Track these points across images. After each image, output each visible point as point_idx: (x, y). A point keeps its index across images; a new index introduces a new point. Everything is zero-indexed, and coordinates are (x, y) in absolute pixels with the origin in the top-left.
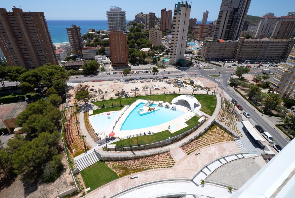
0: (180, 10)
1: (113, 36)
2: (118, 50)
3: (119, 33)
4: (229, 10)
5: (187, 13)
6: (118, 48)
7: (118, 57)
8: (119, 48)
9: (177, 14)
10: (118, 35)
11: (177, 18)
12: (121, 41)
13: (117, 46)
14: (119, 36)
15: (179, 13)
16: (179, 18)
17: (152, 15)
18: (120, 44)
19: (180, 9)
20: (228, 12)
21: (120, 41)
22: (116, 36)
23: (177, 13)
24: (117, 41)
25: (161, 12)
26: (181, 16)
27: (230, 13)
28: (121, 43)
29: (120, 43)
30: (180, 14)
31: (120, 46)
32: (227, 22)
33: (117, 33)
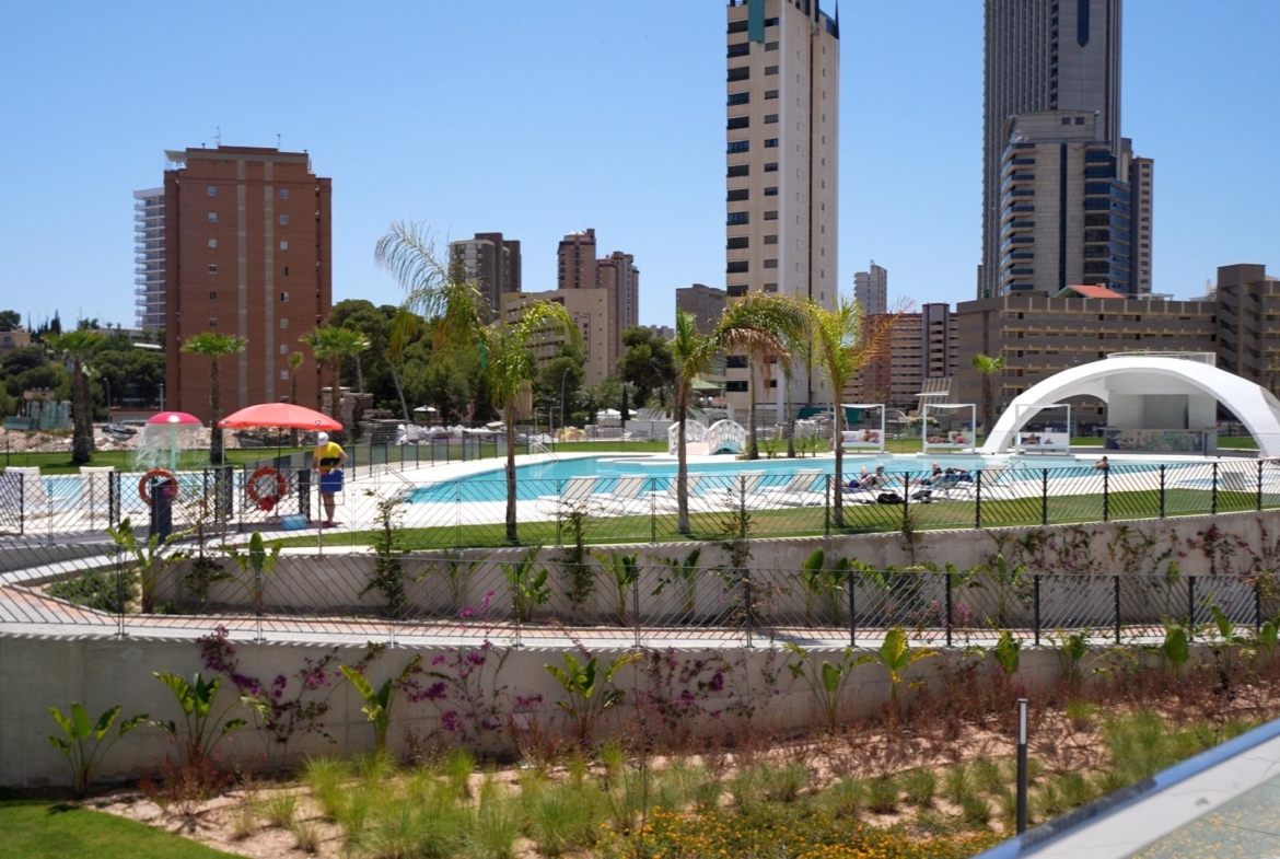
0: (772, 22)
1: (212, 191)
2: (243, 312)
3: (269, 165)
4: (1074, 139)
5: (821, 61)
6: (243, 298)
7: (243, 378)
8: (256, 299)
9: (753, 45)
10: (256, 184)
11: (757, 74)
12: (280, 232)
13: (242, 271)
14: (269, 192)
15: (768, 40)
16: (772, 71)
17: (497, 248)
18: (269, 261)
19: (768, 16)
20: (1069, 151)
21: (269, 235)
22: (242, 189)
23: (751, 39)
24: (242, 234)
25: (555, 259)
26: (783, 57)
27: (1082, 153)
28: (278, 253)
29: (269, 248)
30: (773, 46)
31: (269, 274)
32: (1075, 211)
33: (249, 164)
